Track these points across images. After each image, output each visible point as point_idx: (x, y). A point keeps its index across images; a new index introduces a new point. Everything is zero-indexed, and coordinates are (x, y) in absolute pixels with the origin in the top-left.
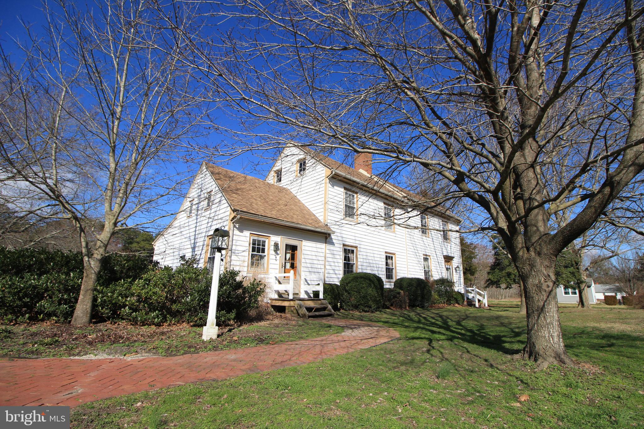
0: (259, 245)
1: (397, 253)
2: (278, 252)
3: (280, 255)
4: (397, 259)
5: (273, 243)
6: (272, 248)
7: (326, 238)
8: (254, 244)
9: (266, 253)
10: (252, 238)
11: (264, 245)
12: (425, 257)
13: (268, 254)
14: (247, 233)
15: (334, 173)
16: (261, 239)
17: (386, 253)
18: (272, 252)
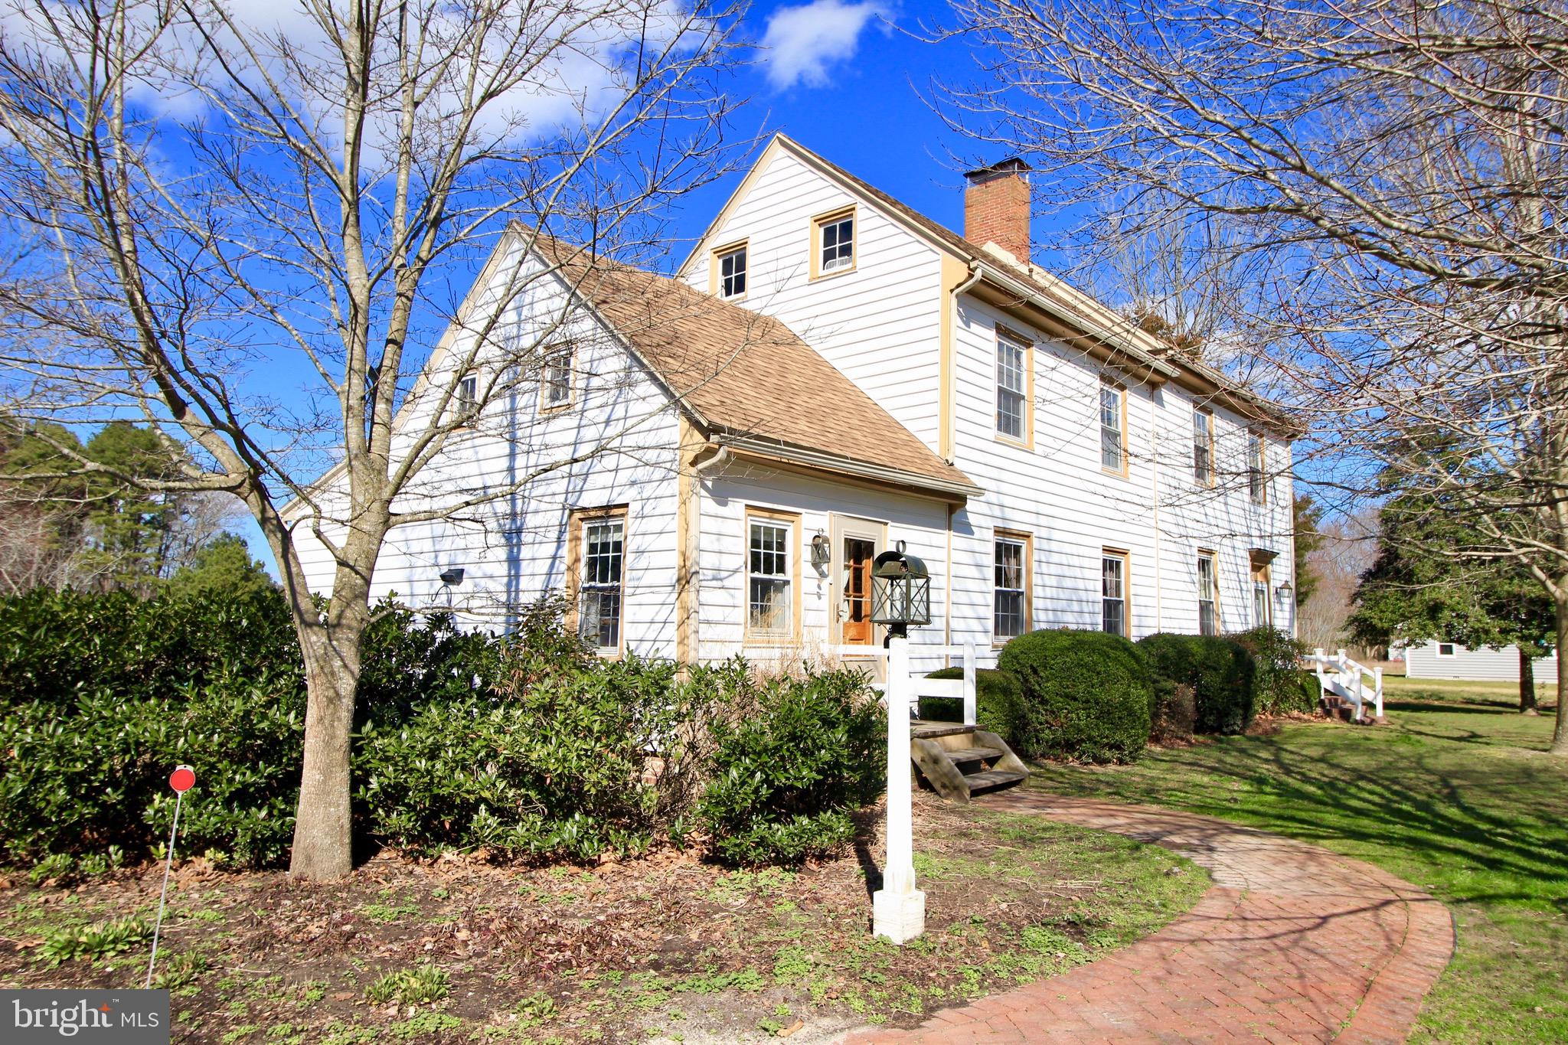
0: (768, 546)
1: (1133, 549)
2: (825, 567)
3: (830, 579)
4: (1133, 569)
5: (808, 538)
6: (807, 554)
7: (952, 510)
8: (755, 543)
9: (789, 574)
10: (750, 523)
11: (781, 546)
12: (1205, 556)
13: (797, 575)
14: (737, 507)
15: (978, 274)
16: (776, 524)
17: (1106, 550)
18: (808, 570)
